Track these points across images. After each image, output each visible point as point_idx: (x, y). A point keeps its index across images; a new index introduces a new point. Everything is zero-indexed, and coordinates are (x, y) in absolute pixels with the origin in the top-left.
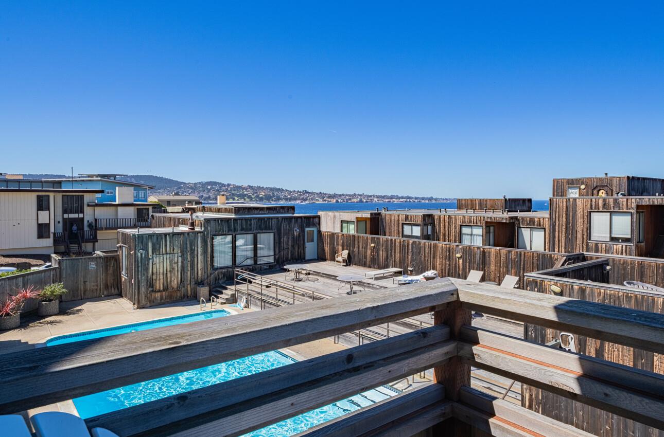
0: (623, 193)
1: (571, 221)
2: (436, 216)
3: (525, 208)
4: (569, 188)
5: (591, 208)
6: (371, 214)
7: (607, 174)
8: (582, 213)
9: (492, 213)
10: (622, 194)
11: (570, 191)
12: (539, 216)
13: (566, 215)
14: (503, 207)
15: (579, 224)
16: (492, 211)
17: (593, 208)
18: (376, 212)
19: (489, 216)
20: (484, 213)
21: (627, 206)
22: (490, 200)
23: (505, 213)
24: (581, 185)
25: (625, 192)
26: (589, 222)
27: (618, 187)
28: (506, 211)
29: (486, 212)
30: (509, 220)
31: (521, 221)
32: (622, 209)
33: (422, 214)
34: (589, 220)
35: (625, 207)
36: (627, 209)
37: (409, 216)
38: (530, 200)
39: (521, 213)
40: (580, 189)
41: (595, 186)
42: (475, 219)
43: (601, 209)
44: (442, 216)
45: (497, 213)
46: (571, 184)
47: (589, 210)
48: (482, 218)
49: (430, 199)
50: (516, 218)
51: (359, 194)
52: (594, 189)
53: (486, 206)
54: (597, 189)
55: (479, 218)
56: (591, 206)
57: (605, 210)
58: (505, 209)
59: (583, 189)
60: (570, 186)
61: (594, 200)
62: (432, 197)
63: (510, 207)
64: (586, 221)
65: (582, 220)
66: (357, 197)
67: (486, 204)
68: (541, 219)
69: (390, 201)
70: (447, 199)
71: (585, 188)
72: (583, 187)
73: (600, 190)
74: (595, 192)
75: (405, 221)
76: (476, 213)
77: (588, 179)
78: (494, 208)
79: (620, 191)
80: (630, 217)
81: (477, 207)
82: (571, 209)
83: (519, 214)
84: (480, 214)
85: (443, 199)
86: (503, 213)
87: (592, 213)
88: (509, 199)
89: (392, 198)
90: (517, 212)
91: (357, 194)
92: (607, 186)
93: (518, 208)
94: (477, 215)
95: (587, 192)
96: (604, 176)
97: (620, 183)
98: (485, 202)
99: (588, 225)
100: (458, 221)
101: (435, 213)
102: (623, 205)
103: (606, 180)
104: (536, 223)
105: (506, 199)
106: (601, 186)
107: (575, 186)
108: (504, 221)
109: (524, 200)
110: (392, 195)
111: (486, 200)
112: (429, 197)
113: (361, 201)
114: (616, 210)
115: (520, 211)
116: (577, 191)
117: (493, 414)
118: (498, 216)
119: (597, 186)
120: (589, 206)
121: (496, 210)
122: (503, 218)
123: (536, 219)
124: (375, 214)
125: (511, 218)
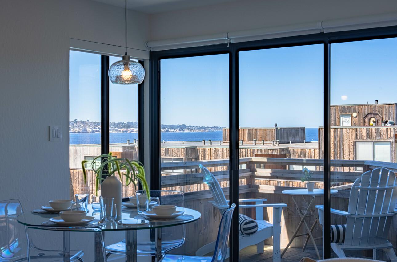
0: (392, 121)
1: (339, 152)
2: (200, 149)
3: (298, 139)
4: (342, 115)
5: (357, 138)
6: (124, 147)
7: (377, 101)
8: (348, 143)
9: (262, 145)
10: (390, 123)
11: (342, 119)
12: (310, 147)
13: (334, 145)
14: (274, 137)
15: (346, 154)
16: (262, 142)
17: (358, 138)
18: (127, 145)
19: (259, 147)
20: (254, 144)
21: (387, 135)
22: (260, 129)
23: (277, 145)
24: (353, 112)
25: (394, 120)
26: (354, 152)
27: (387, 114)
28: (277, 143)
29: (255, 143)
30: (280, 152)
31: (292, 153)
32: (383, 139)
33: (184, 147)
34: (354, 150)
35: (385, 136)
36: (387, 139)
37: (170, 150)
38: (303, 129)
39: (293, 144)
40: (352, 117)
41: (366, 114)
42: (244, 151)
43: (365, 139)
44: (207, 149)
45: (268, 144)
46: (343, 111)
47: (354, 140)
48: (252, 150)
49: (183, 127)
50: (287, 149)
51: (81, 121)
52: (365, 117)
53: (256, 137)
54: (368, 117)
55: (249, 150)
56: (357, 135)
57: (369, 140)
58: (277, 139)
59: (355, 117)
60: (342, 113)
61: (359, 129)
62: (184, 125)
63: (281, 137)
64: (352, 152)
65: (348, 150)
66: (80, 126)
67: (255, 135)
68: (312, 150)
69: (126, 131)
70: (204, 128)
71: (357, 116)
72: (355, 115)
73: (371, 118)
74: (366, 120)
75: (165, 155)
76: (245, 145)
77: (359, 106)
78: (264, 139)
79: (389, 119)
80: (390, 146)
81: (246, 139)
82: (338, 139)
83: (291, 146)
84: (249, 146)
85: (200, 128)
86: (274, 145)
87: (357, 143)
88: (281, 128)
89: (129, 127)
90: (289, 143)
91: (79, 120)
92: (377, 114)
93: (290, 139)
94: (247, 147)
95: (359, 120)
96: (374, 103)
97: (389, 111)
98: (254, 131)
99: (354, 155)
100: (225, 155)
101: (199, 145)
102: (384, 134)
103: (377, 108)
104: (307, 155)
105: (277, 129)
106: (371, 114)
107: (347, 113)
108: (275, 153)
109: (297, 129)
110: (129, 123)
111: (256, 130)
112: (181, 124)
113: (85, 131)
114: (378, 139)
115: (292, 143)
116: (349, 118)
117: (259, 188)
118: (269, 148)
119: (368, 114)
120: (354, 135)
121: (266, 141)
122: (273, 150)
123: (307, 151)
124: (128, 147)
125: (282, 150)
